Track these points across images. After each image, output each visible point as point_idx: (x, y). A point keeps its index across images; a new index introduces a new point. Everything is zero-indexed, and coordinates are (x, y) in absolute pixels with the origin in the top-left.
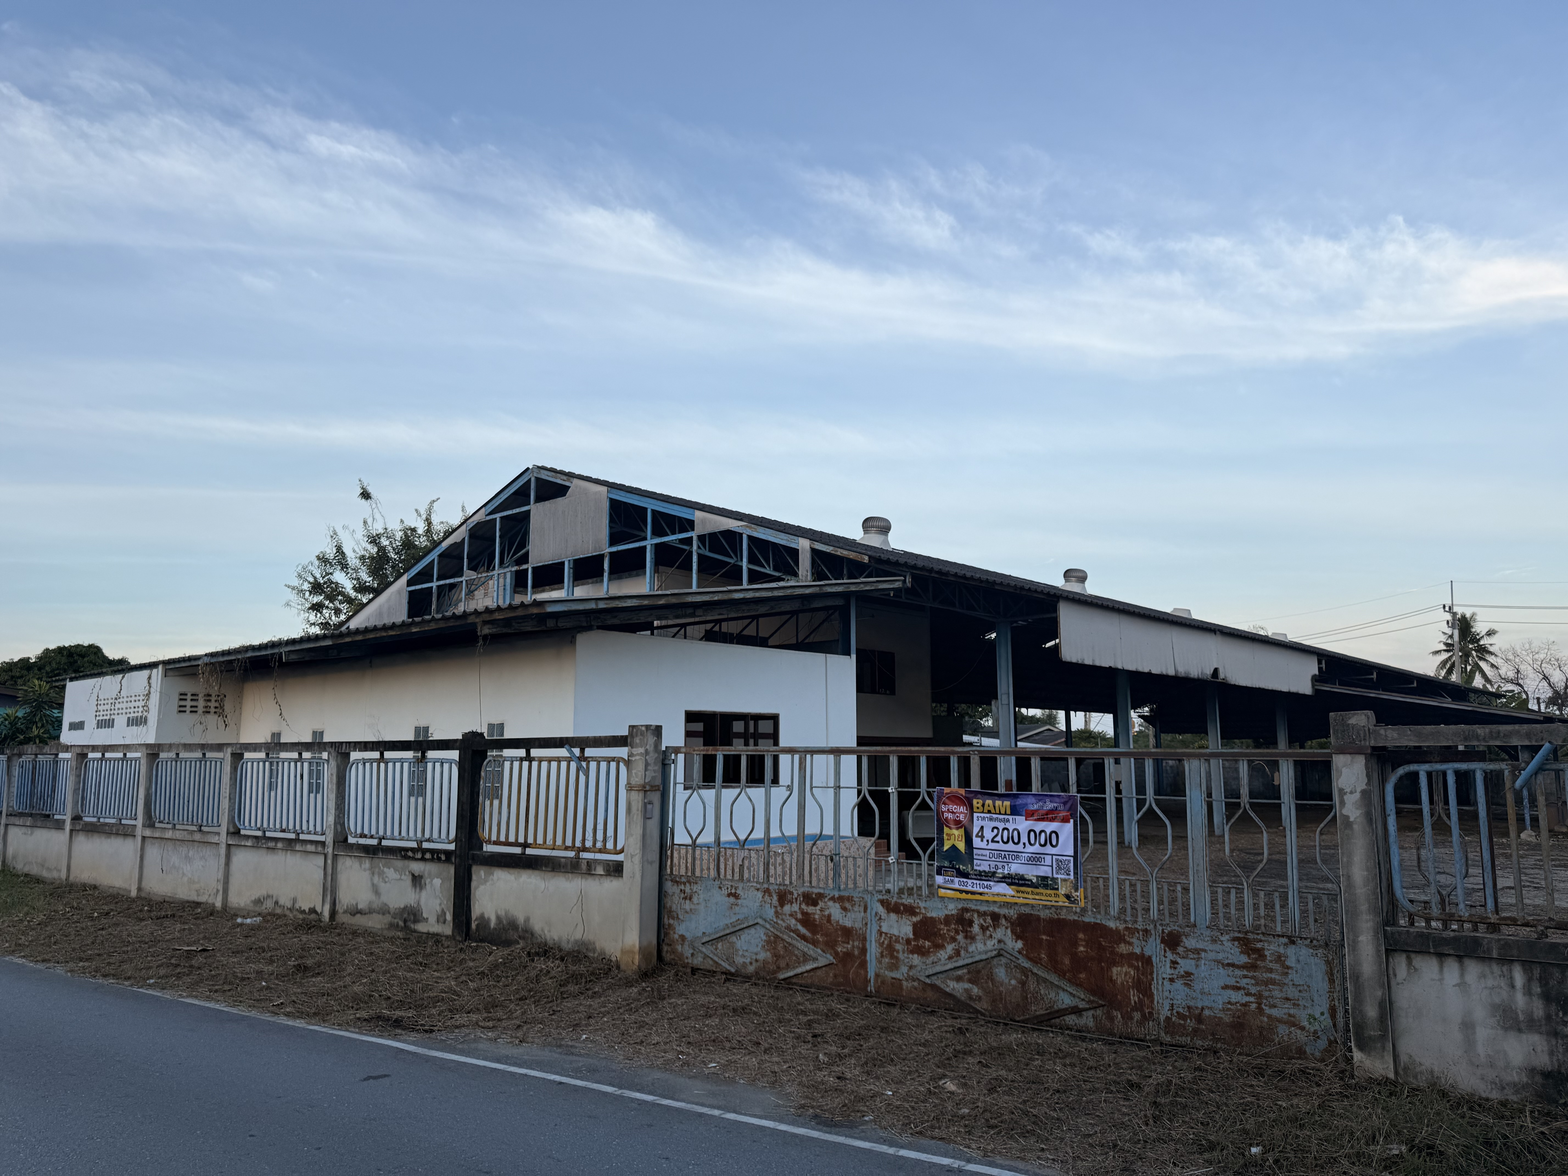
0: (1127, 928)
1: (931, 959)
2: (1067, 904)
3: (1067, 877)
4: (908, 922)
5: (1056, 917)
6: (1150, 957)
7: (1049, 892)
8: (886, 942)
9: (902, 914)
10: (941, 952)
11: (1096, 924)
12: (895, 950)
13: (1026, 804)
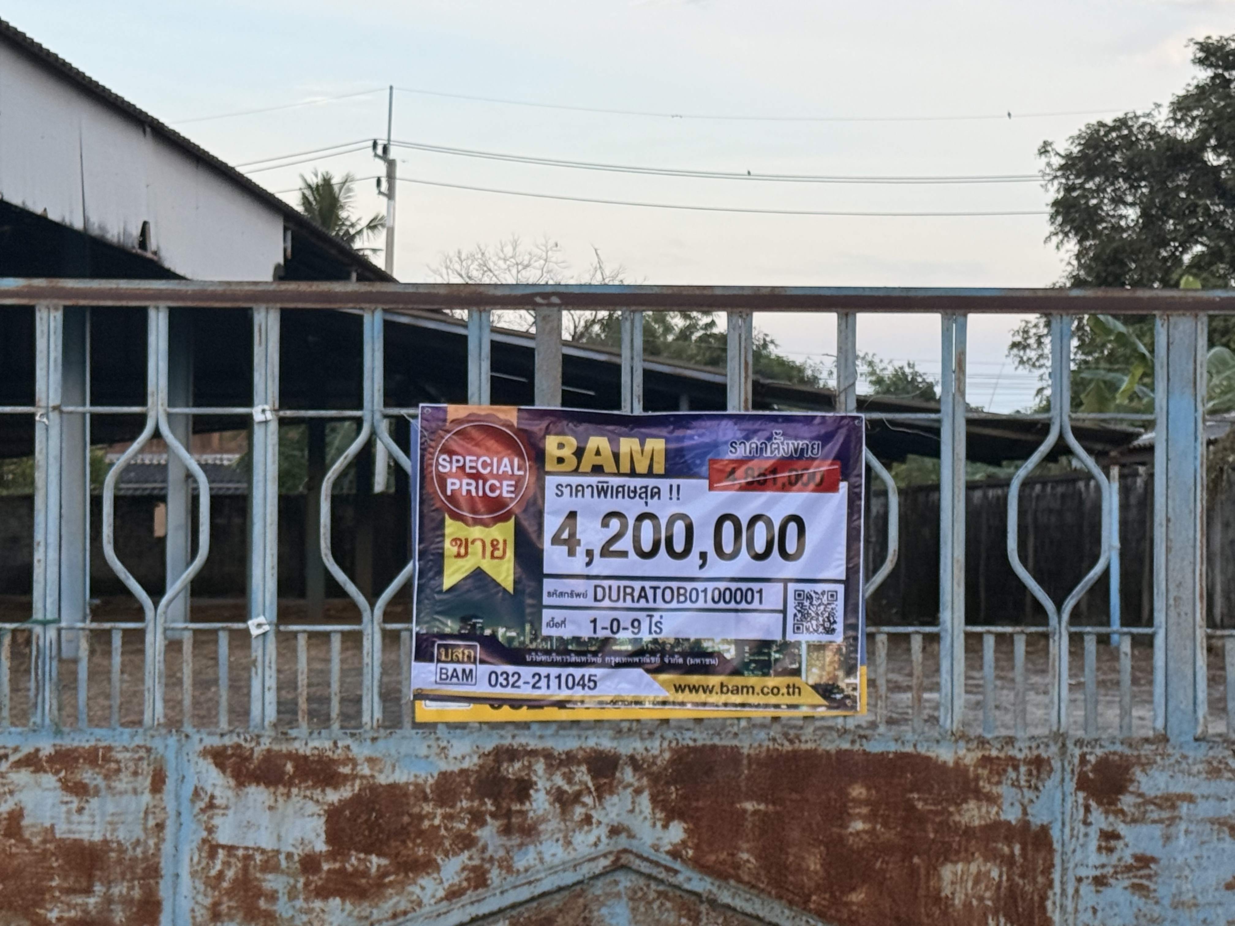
0: (986, 760)
1: (387, 906)
2: (822, 711)
3: (825, 638)
4: (311, 807)
5: (788, 747)
6: (1045, 830)
7: (771, 681)
8: (230, 874)
9: (290, 784)
10: (425, 881)
11: (902, 756)
12: (260, 893)
13: (715, 445)
